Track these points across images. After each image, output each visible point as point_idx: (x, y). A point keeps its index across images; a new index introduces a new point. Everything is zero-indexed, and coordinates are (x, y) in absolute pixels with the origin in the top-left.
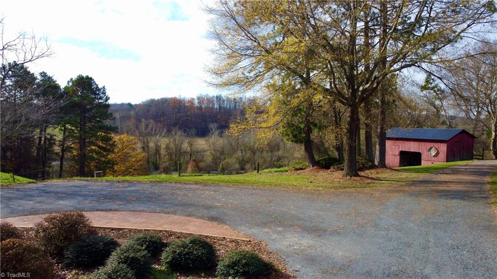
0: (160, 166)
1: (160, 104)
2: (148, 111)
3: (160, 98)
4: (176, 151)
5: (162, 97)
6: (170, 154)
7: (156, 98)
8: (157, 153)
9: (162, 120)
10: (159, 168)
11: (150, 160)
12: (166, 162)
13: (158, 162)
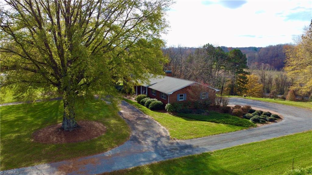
0: (271, 91)
1: (276, 49)
2: (267, 54)
3: (276, 45)
4: (282, 83)
5: (278, 44)
6: (278, 85)
7: (273, 45)
8: (270, 83)
9: (276, 59)
10: (270, 92)
11: (265, 86)
12: (274, 89)
13: (270, 88)
